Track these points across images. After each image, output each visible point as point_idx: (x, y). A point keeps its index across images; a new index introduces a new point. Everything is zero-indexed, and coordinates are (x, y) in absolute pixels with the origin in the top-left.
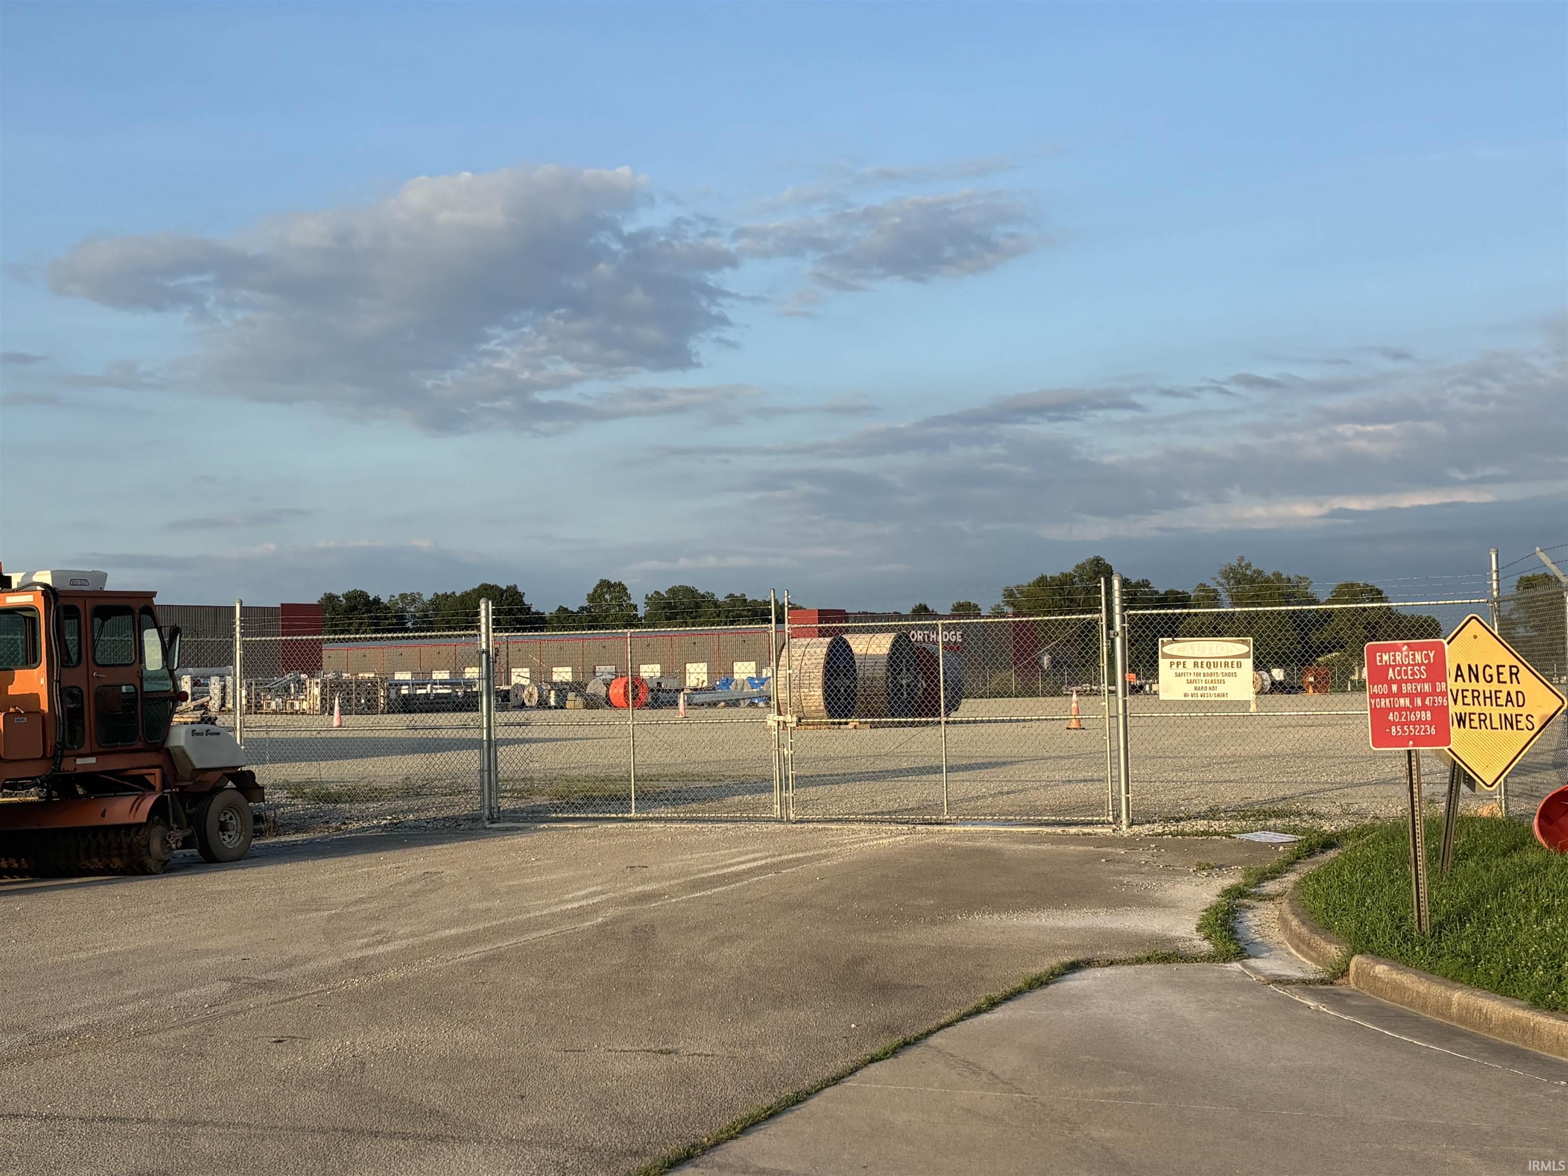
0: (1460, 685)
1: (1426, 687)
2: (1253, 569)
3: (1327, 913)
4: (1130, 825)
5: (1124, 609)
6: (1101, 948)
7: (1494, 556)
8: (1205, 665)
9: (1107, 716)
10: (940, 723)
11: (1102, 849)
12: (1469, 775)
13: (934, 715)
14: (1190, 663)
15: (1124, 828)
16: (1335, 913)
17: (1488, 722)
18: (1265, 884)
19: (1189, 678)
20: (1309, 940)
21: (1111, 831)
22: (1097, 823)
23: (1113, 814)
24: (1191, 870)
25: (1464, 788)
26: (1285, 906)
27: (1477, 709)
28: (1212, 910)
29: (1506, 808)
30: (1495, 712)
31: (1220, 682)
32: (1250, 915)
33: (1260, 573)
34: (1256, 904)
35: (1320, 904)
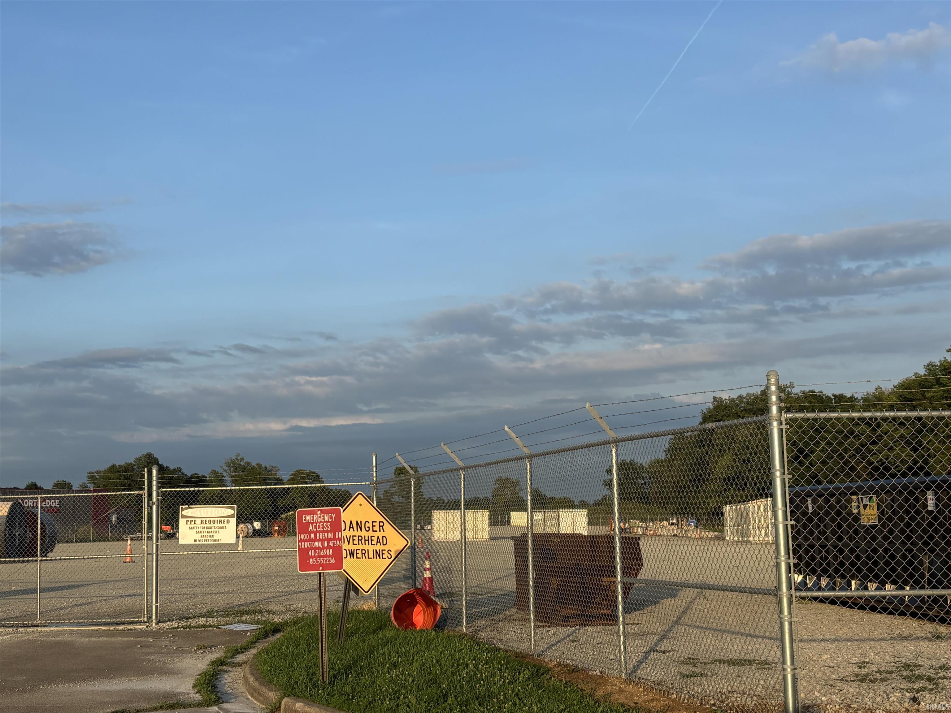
0: (352, 533)
1: (330, 535)
2: (245, 461)
3: (271, 672)
4: (157, 623)
5: (158, 488)
6: (132, 702)
7: (374, 458)
8: (207, 522)
9: (146, 555)
10: (37, 561)
11: (138, 639)
12: (355, 586)
13: (33, 556)
14: (198, 521)
15: (154, 625)
16: (275, 672)
17: (366, 554)
18: (236, 656)
19: (198, 530)
20: (259, 690)
21: (145, 627)
22: (137, 622)
23: (147, 617)
24: (193, 650)
25: (352, 593)
26: (247, 669)
27: (360, 547)
28: (204, 674)
29: (379, 604)
30: (371, 548)
31: (216, 532)
32: (226, 676)
33: (248, 463)
34: (230, 669)
35: (267, 667)
